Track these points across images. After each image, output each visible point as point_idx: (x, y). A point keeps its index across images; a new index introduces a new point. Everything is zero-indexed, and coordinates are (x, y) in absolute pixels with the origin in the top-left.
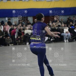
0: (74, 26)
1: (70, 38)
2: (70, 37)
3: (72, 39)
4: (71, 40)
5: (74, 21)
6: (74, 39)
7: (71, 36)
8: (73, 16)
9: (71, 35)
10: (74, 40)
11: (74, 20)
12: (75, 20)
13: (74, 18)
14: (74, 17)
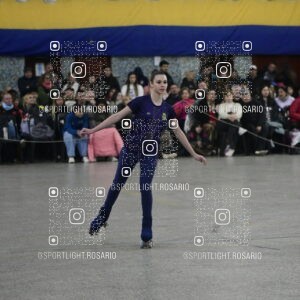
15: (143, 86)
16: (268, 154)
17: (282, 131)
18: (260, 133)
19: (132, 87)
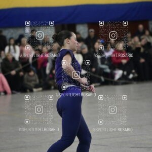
15: (19, 46)
16: (100, 86)
17: (108, 70)
18: (95, 73)
19: (12, 47)
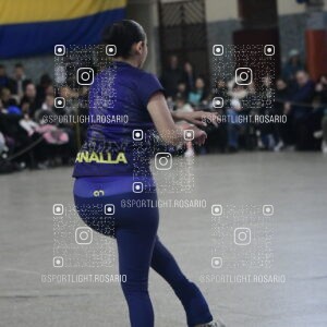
0: (20, 107)
1: (5, 156)
2: (4, 152)
3: (13, 161)
4: (9, 164)
5: (20, 83)
6: (19, 160)
7: (6, 149)
8: (14, 62)
9: (7, 144)
10: (23, 165)
11: (19, 77)
12: (24, 77)
13: (20, 71)
14: (18, 66)
